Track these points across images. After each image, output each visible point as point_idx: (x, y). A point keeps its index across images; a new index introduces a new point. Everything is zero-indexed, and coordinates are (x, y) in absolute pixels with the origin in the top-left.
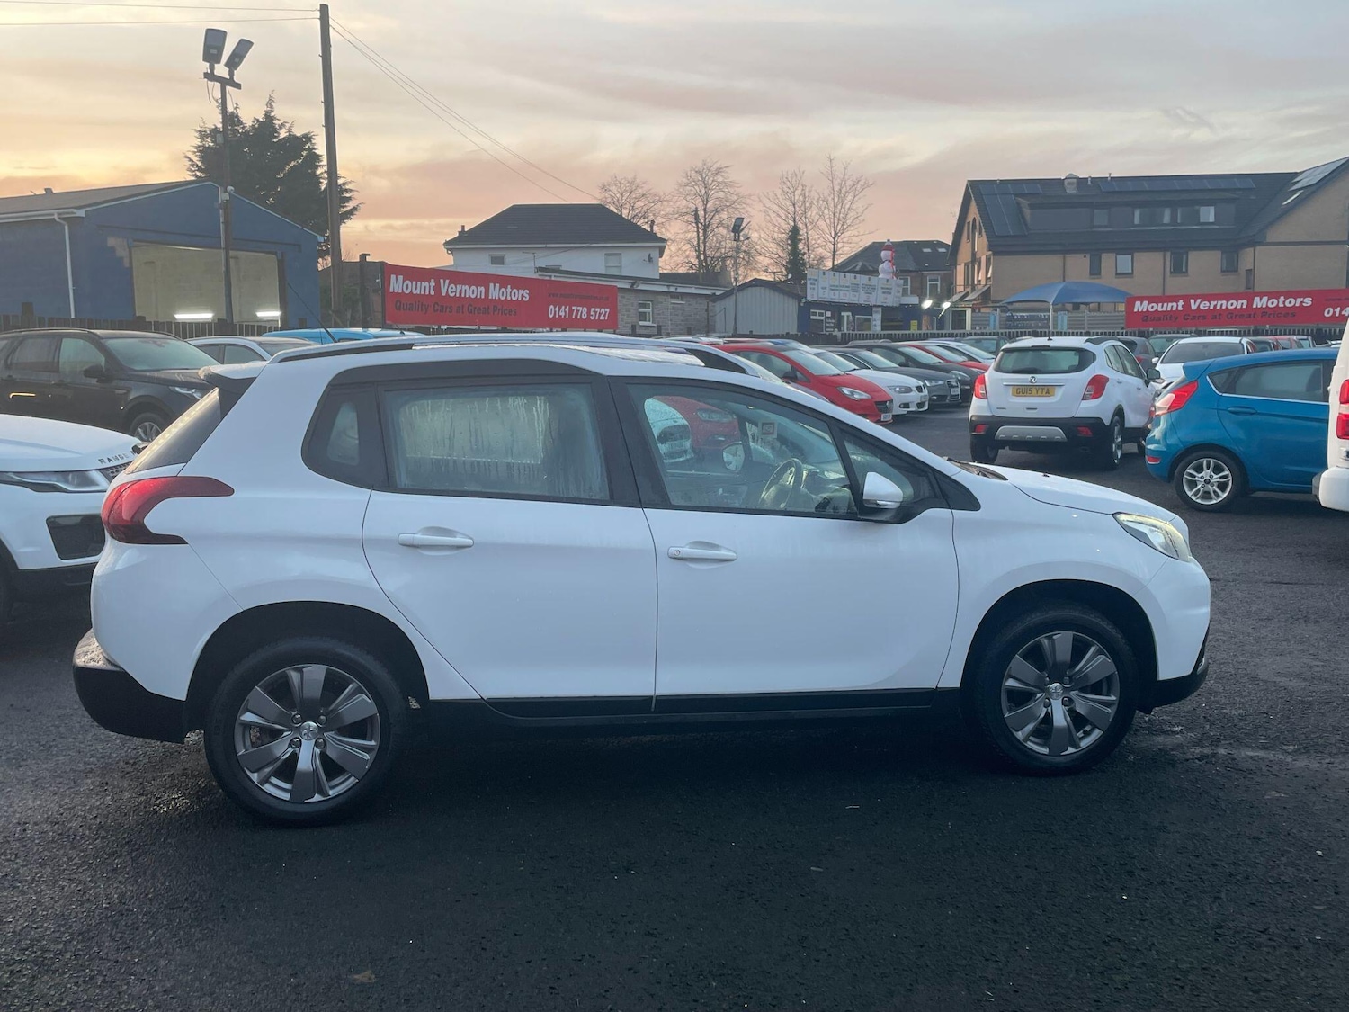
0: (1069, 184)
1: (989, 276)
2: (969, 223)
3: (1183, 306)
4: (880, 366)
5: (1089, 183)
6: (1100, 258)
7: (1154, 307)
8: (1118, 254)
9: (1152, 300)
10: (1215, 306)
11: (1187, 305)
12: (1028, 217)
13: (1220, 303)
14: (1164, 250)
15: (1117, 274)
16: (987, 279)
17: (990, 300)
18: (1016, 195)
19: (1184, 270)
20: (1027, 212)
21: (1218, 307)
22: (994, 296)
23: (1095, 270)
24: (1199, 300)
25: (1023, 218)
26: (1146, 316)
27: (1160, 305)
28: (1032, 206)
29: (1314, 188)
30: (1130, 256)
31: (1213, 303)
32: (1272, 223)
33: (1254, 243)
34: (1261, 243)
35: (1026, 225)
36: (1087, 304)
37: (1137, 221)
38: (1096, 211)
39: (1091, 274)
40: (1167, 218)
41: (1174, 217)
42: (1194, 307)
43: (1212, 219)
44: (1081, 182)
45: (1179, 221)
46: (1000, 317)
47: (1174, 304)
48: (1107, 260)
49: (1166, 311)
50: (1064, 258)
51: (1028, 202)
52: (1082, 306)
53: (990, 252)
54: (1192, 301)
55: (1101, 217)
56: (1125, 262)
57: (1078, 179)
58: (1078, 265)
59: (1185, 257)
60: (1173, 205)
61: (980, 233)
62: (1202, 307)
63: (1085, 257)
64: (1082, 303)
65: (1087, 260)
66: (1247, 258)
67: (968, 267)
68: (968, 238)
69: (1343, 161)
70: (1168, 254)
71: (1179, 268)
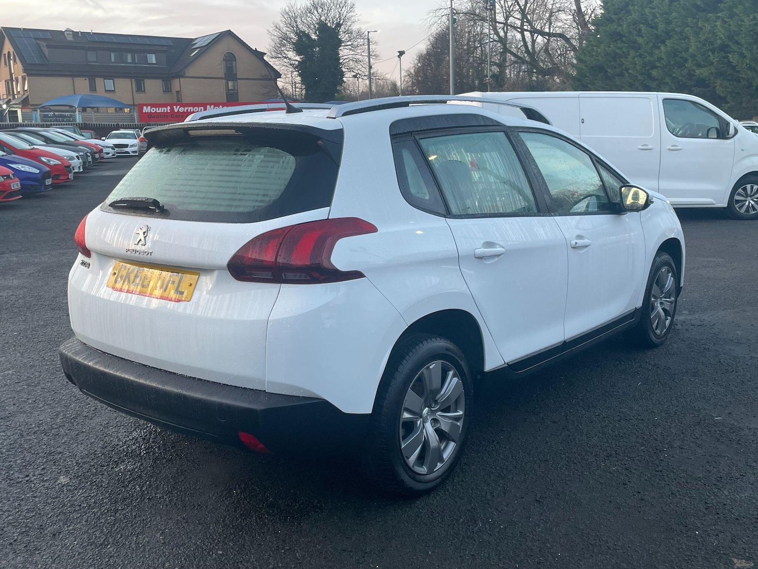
0: (67, 34)
1: (26, 89)
2: (5, 54)
3: (170, 110)
4: (38, 144)
5: (80, 35)
6: (95, 81)
7: (154, 110)
8: (105, 79)
9: (152, 106)
10: (187, 110)
11: (172, 109)
12: (47, 54)
13: (189, 108)
14: (131, 78)
15: (106, 91)
16: (24, 91)
17: (29, 104)
18: (35, 39)
19: (143, 90)
20: (46, 50)
21: (189, 111)
22: (31, 101)
23: (93, 88)
24: (178, 107)
25: (44, 54)
26: (150, 115)
27: (157, 109)
28: (48, 47)
29: (206, 48)
30: (112, 81)
31: (186, 108)
32: (187, 66)
33: (179, 76)
34: (183, 77)
35: (46, 58)
36: (92, 108)
37: (113, 60)
38: (88, 52)
39: (90, 90)
40: (129, 59)
41: (133, 59)
42: (176, 111)
43: (154, 62)
44: (75, 34)
45: (136, 61)
46: (40, 115)
47: (165, 109)
48: (99, 82)
49: (161, 112)
50: (73, 79)
51: (46, 44)
52: (87, 109)
53: (25, 74)
54: (175, 107)
55: (92, 57)
56: (109, 84)
57: (73, 31)
58: (82, 84)
59: (142, 82)
60: (133, 52)
61: (15, 61)
62: (180, 110)
63: (86, 80)
64: (87, 107)
65: (87, 82)
66: (176, 84)
67: (8, 83)
68: (6, 64)
69: (218, 34)
70: (133, 80)
71: (140, 89)
